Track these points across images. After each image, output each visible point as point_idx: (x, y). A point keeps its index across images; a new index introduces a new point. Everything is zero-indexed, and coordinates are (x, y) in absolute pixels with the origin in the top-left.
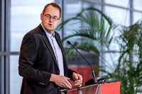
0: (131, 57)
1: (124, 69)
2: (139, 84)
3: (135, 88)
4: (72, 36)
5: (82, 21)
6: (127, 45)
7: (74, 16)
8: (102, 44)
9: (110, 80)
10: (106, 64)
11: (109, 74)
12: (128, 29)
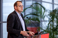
0: (53, 23)
1: (50, 28)
2: (57, 34)
3: (55, 36)
4: (29, 15)
5: (32, 9)
6: (51, 18)
7: (29, 7)
8: (41, 18)
9: (45, 33)
10: (43, 26)
11: (44, 30)
12: (52, 12)
